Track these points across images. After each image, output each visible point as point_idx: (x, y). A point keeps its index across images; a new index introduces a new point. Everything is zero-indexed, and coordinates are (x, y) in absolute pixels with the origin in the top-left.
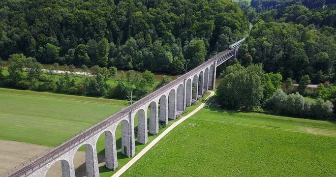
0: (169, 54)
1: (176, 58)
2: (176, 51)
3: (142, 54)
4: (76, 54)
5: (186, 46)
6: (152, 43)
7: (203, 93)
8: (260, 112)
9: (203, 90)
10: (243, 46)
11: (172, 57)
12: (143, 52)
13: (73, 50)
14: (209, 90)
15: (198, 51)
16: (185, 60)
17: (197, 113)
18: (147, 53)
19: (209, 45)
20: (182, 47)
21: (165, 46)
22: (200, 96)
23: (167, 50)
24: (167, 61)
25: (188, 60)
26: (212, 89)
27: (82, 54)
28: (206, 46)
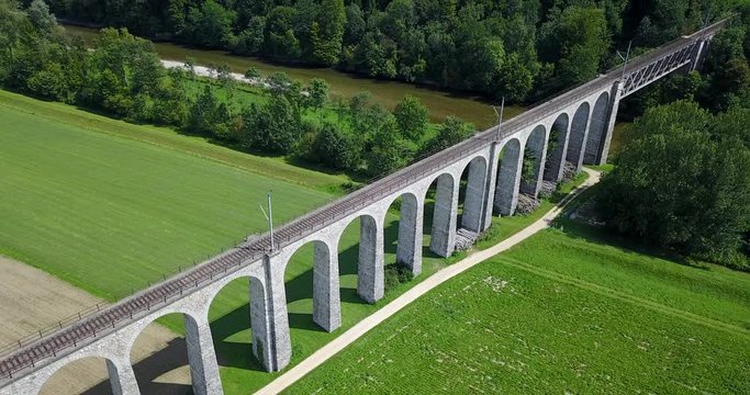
0: (496, 46)
1: (515, 56)
2: (517, 37)
3: (423, 41)
4: (268, 29)
5: (548, 25)
6: (458, 9)
7: (560, 176)
8: (732, 267)
9: (563, 166)
10: (727, 35)
11: (502, 52)
12: (427, 35)
13: (261, 21)
14: (584, 163)
15: (581, 40)
16: (538, 65)
17: (522, 244)
18: (437, 37)
19: (619, 23)
20: (538, 25)
21: (491, 21)
22: (551, 186)
23: (495, 32)
24: (487, 65)
25: (548, 65)
26: (598, 163)
27: (282, 31)
28: (611, 27)
